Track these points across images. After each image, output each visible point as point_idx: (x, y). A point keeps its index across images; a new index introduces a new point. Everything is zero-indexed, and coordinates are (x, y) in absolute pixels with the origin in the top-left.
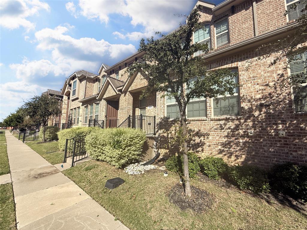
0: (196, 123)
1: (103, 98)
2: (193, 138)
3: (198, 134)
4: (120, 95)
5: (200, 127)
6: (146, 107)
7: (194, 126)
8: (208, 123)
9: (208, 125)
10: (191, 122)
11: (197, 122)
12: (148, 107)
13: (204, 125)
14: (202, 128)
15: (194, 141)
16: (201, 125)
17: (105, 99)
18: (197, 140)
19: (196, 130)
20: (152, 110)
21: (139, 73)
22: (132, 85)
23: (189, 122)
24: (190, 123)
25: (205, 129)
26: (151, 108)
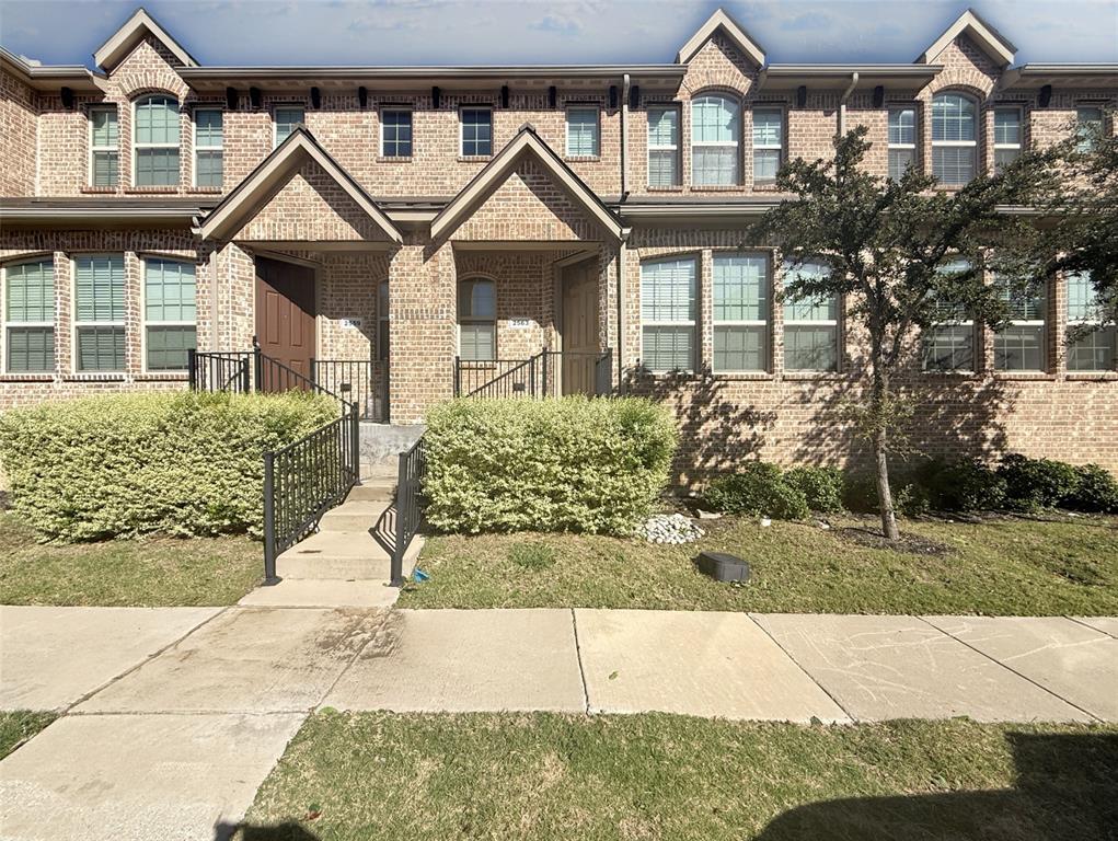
0: (745, 386)
1: (237, 237)
2: (735, 429)
3: (748, 417)
4: (397, 246)
5: (755, 397)
6: (499, 321)
7: (740, 395)
8: (776, 386)
9: (776, 391)
10: (730, 383)
11: (747, 383)
12: (511, 322)
13: (767, 392)
14: (761, 401)
15: (738, 434)
16: (759, 391)
17: (244, 246)
18: (745, 431)
19: (744, 404)
20: (528, 336)
21: (515, 175)
22: (474, 219)
23: (723, 383)
24: (726, 386)
25: (768, 402)
26: (525, 327)
